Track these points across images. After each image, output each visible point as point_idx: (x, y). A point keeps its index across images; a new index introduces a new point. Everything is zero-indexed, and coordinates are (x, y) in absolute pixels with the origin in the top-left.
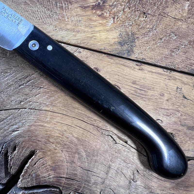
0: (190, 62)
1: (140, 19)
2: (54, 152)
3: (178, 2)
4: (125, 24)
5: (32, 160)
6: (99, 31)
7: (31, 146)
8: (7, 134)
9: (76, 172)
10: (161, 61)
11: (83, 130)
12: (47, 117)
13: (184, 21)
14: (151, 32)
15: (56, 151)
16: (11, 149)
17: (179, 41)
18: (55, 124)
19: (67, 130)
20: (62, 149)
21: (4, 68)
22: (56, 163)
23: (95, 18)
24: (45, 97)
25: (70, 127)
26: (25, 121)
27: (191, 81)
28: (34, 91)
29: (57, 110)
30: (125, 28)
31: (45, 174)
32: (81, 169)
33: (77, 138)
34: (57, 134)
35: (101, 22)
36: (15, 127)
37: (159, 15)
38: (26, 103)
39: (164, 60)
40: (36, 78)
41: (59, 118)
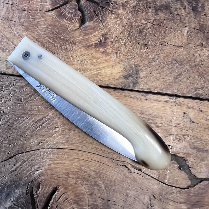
0: (194, 86)
1: (141, 51)
2: (75, 186)
3: (176, 29)
4: (128, 58)
5: (55, 196)
6: (104, 68)
7: (54, 183)
8: (30, 174)
9: (97, 203)
10: (166, 89)
11: (99, 163)
12: (65, 155)
13: (184, 47)
14: (154, 62)
15: (77, 185)
16: (36, 187)
17: (181, 67)
18: (72, 160)
19: (85, 165)
20: (81, 183)
21: (21, 113)
22: (77, 197)
23: (98, 55)
24: (61, 136)
25: (87, 161)
26: (45, 160)
27: (196, 105)
28: (50, 131)
29: (73, 147)
30: (128, 61)
31: (68, 207)
32: (101, 200)
33: (94, 171)
34: (76, 169)
35: (105, 58)
36: (36, 167)
37: (160, 44)
38: (44, 144)
39: (169, 87)
40: (50, 119)
41: (76, 154)
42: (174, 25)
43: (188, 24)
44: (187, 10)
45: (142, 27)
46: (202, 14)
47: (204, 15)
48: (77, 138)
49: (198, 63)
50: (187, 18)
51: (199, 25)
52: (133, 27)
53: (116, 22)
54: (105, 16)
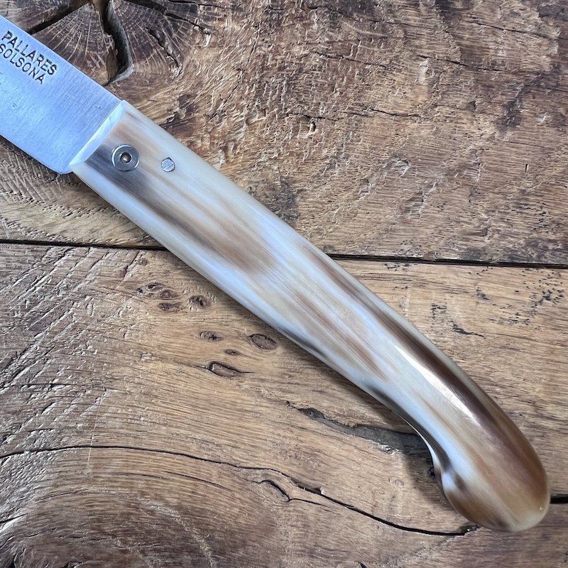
0: (459, 229)
1: (298, 137)
2: (121, 559)
3: (395, 66)
4: (260, 160)
7: (56, 557)
10: (380, 244)
12: (85, 465)
13: (422, 116)
14: (337, 166)
15: (127, 556)
17: (418, 176)
18: (110, 480)
19: (148, 491)
20: (141, 547)
24: (70, 410)
25: (154, 479)
26: (25, 488)
27: (468, 281)
28: (36, 397)
29: (108, 440)
30: (260, 170)
33: (179, 508)
34: (121, 507)
37: (351, 114)
38: (20, 437)
39: (387, 238)
40: (35, 361)
41: (118, 461)
42: (387, 53)
43: (429, 48)
44: (422, 8)
45: (294, 67)
46: (467, 17)
47: (471, 20)
48: (119, 412)
49: (465, 159)
50: (425, 32)
51: (461, 50)
52: (268, 68)
53: (218, 57)
54: (183, 43)
